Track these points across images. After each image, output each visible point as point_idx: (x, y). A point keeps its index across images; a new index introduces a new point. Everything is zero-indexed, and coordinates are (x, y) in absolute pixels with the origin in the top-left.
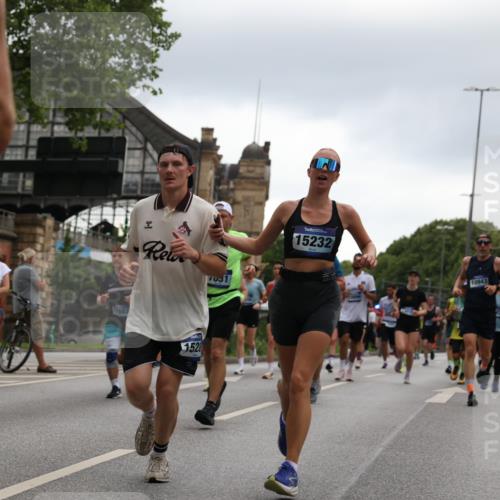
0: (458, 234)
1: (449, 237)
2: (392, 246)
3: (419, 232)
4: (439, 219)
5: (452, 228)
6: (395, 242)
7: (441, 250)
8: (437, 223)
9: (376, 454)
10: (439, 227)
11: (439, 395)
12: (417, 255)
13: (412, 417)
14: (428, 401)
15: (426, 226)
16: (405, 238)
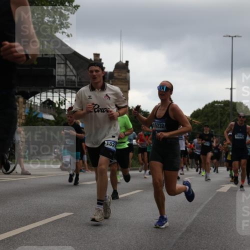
0: (226, 108)
1: (221, 109)
2: (193, 113)
3: (206, 106)
4: (216, 100)
5: (222, 105)
6: (194, 111)
7: (218, 116)
8: (215, 102)
9: (194, 217)
10: (216, 105)
11: (223, 188)
12: (206, 118)
13: (210, 199)
14: (218, 191)
15: (209, 104)
16: (199, 110)
